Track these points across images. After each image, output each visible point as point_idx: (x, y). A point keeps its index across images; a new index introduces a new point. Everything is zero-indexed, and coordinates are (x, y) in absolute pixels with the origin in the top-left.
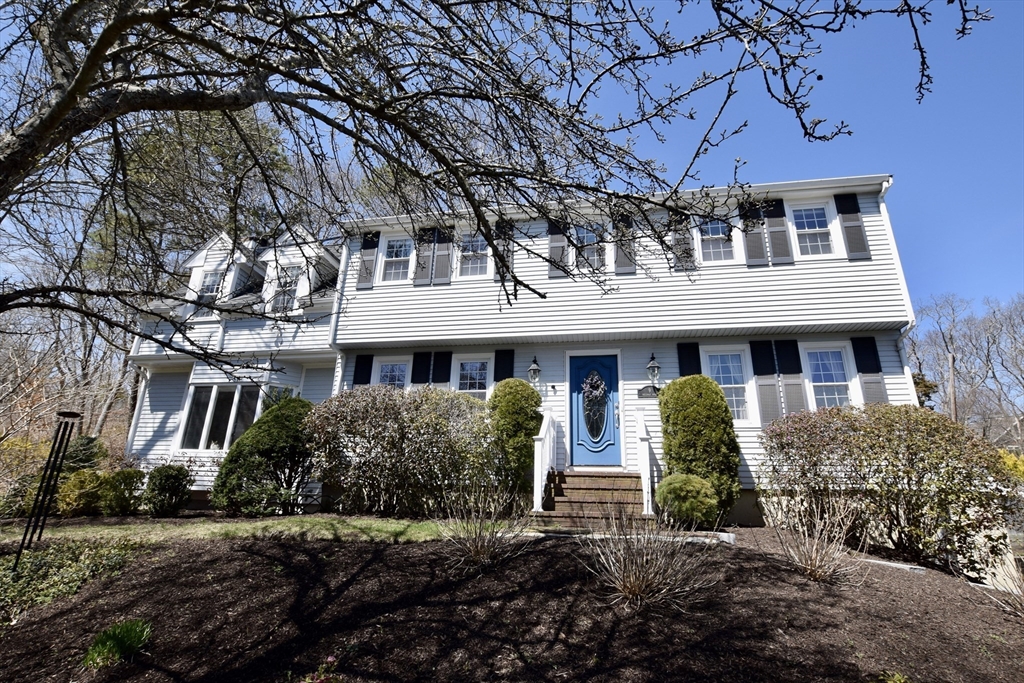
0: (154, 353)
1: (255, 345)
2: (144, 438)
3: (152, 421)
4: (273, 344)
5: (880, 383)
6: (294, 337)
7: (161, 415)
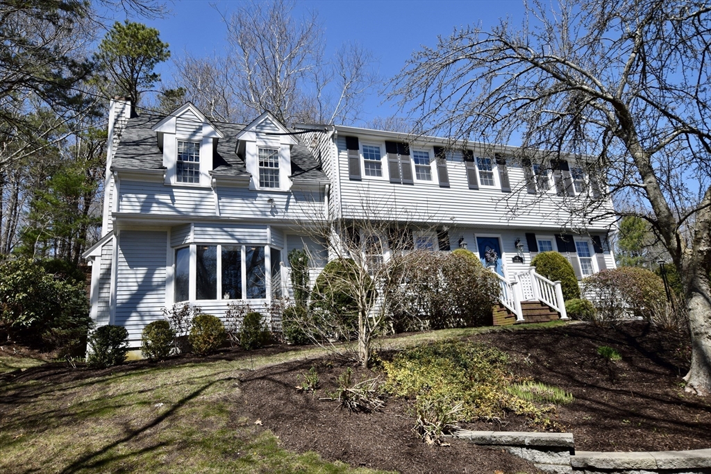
0: (138, 212)
1: (251, 213)
2: (128, 293)
3: (133, 276)
4: (269, 213)
5: (603, 258)
6: (286, 209)
7: (142, 271)
